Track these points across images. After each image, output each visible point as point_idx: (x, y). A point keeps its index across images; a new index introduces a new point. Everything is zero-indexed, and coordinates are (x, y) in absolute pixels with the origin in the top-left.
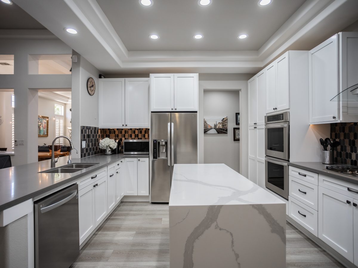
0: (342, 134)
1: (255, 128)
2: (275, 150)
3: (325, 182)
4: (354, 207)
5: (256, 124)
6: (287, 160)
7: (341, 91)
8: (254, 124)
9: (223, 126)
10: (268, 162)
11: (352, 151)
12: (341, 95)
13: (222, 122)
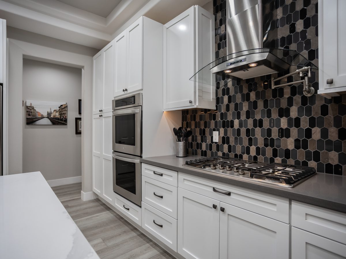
0: (193, 123)
1: (100, 116)
2: (123, 143)
3: (186, 182)
4: (221, 212)
5: (102, 111)
6: (140, 155)
7: (197, 71)
8: (100, 111)
9: (61, 114)
10: (116, 159)
11: (202, 141)
12: (197, 75)
13: (59, 109)
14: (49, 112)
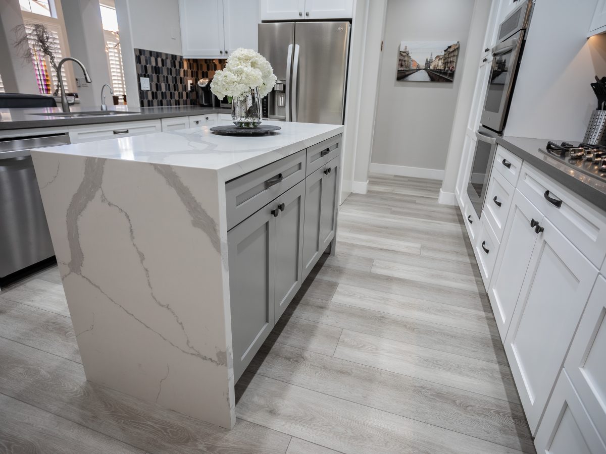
1: (484, 61)
5: (488, 50)
13: (445, 54)
14: (428, 60)
